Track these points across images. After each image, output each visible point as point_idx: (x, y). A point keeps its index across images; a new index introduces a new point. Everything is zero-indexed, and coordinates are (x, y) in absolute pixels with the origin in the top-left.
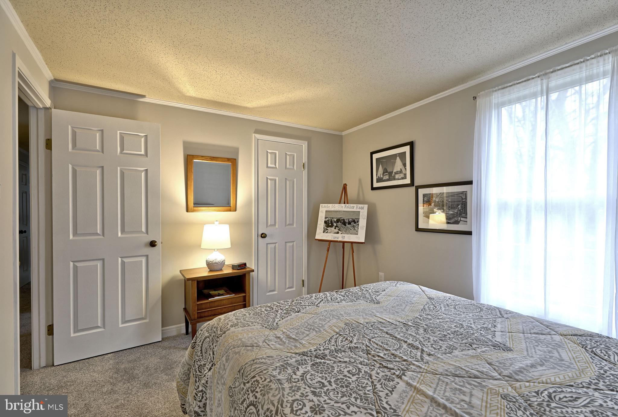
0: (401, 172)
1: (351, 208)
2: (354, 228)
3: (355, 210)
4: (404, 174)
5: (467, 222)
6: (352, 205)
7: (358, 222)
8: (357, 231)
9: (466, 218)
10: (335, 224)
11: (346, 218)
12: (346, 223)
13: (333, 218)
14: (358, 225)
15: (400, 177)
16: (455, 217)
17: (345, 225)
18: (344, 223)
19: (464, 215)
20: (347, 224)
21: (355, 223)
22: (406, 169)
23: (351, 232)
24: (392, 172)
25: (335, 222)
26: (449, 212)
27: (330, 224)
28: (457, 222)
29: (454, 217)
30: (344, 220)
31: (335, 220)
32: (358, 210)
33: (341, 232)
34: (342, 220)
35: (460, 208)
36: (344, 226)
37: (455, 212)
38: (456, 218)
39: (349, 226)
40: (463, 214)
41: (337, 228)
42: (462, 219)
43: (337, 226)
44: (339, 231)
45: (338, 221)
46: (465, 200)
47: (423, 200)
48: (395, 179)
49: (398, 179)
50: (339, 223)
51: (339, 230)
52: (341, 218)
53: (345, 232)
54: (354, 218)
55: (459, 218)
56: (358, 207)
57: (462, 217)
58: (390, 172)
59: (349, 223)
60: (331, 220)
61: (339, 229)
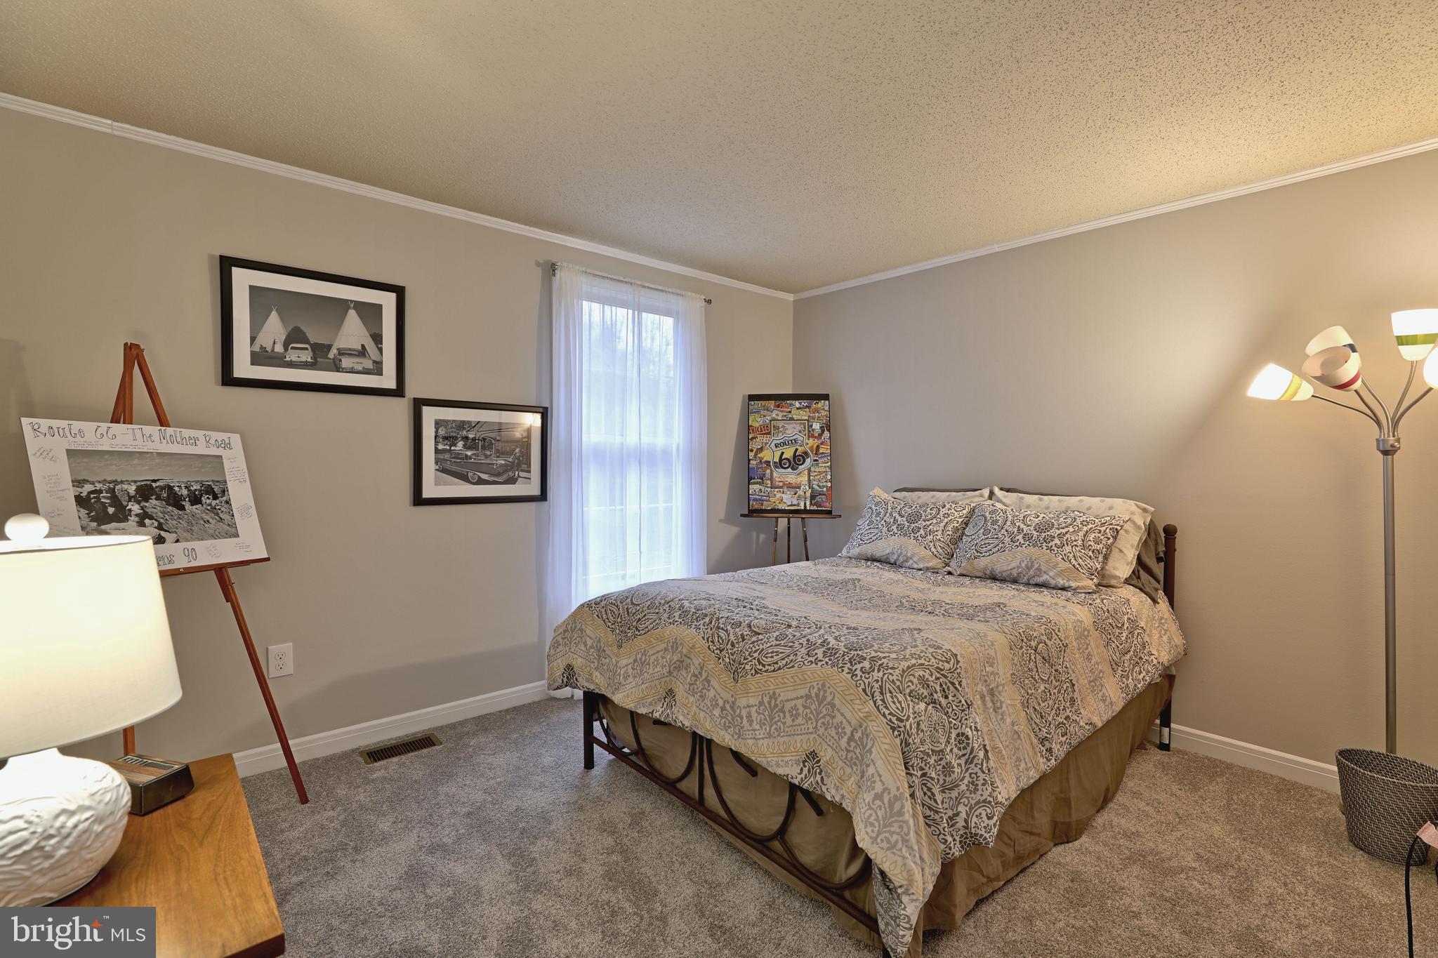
0: (363, 352)
1: (183, 441)
2: (217, 514)
3: (201, 449)
4: (374, 362)
5: (530, 479)
6: (187, 433)
7: (224, 492)
8: (233, 525)
9: (529, 472)
10: (135, 508)
11: (178, 479)
12: (181, 498)
13: (116, 482)
14: (228, 502)
15: (359, 368)
16: (509, 470)
17: (182, 508)
18: (175, 500)
19: (526, 466)
20: (187, 504)
21: (215, 497)
22: (381, 350)
23: (211, 531)
24: (329, 347)
25: (130, 498)
26: (496, 461)
27: (111, 510)
28: (512, 481)
29: (505, 471)
30: (170, 488)
31: (132, 489)
32: (214, 451)
33: (174, 536)
34: (162, 488)
35: (518, 455)
36: (176, 511)
37: (509, 461)
38: (510, 473)
39: (196, 509)
40: (523, 466)
41: (147, 521)
42: (522, 474)
43: (145, 512)
44: (163, 533)
45: (145, 492)
46: (526, 440)
47: (436, 432)
48: (337, 368)
49: (352, 371)
50: (153, 502)
51: (160, 527)
52: (155, 481)
53: (188, 535)
54: (207, 478)
55: (517, 473)
56: (212, 441)
57: (522, 471)
58: (316, 344)
59: (196, 500)
60: (112, 491)
61: (160, 525)
